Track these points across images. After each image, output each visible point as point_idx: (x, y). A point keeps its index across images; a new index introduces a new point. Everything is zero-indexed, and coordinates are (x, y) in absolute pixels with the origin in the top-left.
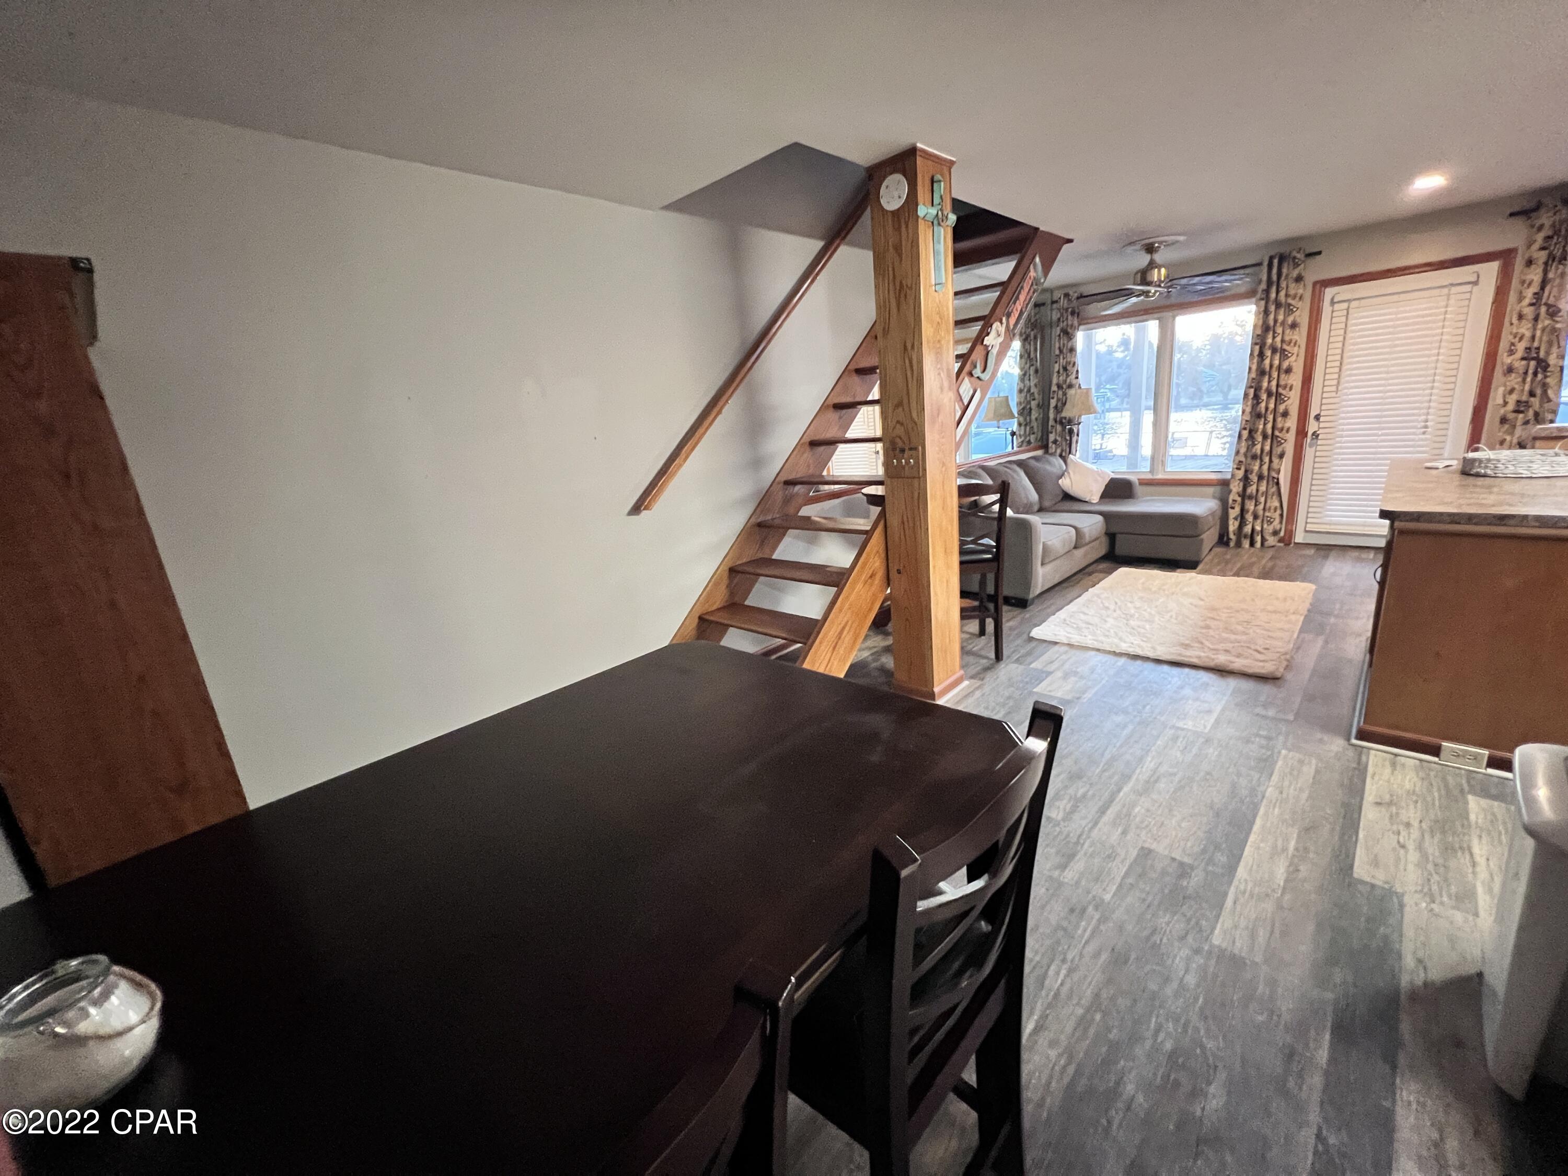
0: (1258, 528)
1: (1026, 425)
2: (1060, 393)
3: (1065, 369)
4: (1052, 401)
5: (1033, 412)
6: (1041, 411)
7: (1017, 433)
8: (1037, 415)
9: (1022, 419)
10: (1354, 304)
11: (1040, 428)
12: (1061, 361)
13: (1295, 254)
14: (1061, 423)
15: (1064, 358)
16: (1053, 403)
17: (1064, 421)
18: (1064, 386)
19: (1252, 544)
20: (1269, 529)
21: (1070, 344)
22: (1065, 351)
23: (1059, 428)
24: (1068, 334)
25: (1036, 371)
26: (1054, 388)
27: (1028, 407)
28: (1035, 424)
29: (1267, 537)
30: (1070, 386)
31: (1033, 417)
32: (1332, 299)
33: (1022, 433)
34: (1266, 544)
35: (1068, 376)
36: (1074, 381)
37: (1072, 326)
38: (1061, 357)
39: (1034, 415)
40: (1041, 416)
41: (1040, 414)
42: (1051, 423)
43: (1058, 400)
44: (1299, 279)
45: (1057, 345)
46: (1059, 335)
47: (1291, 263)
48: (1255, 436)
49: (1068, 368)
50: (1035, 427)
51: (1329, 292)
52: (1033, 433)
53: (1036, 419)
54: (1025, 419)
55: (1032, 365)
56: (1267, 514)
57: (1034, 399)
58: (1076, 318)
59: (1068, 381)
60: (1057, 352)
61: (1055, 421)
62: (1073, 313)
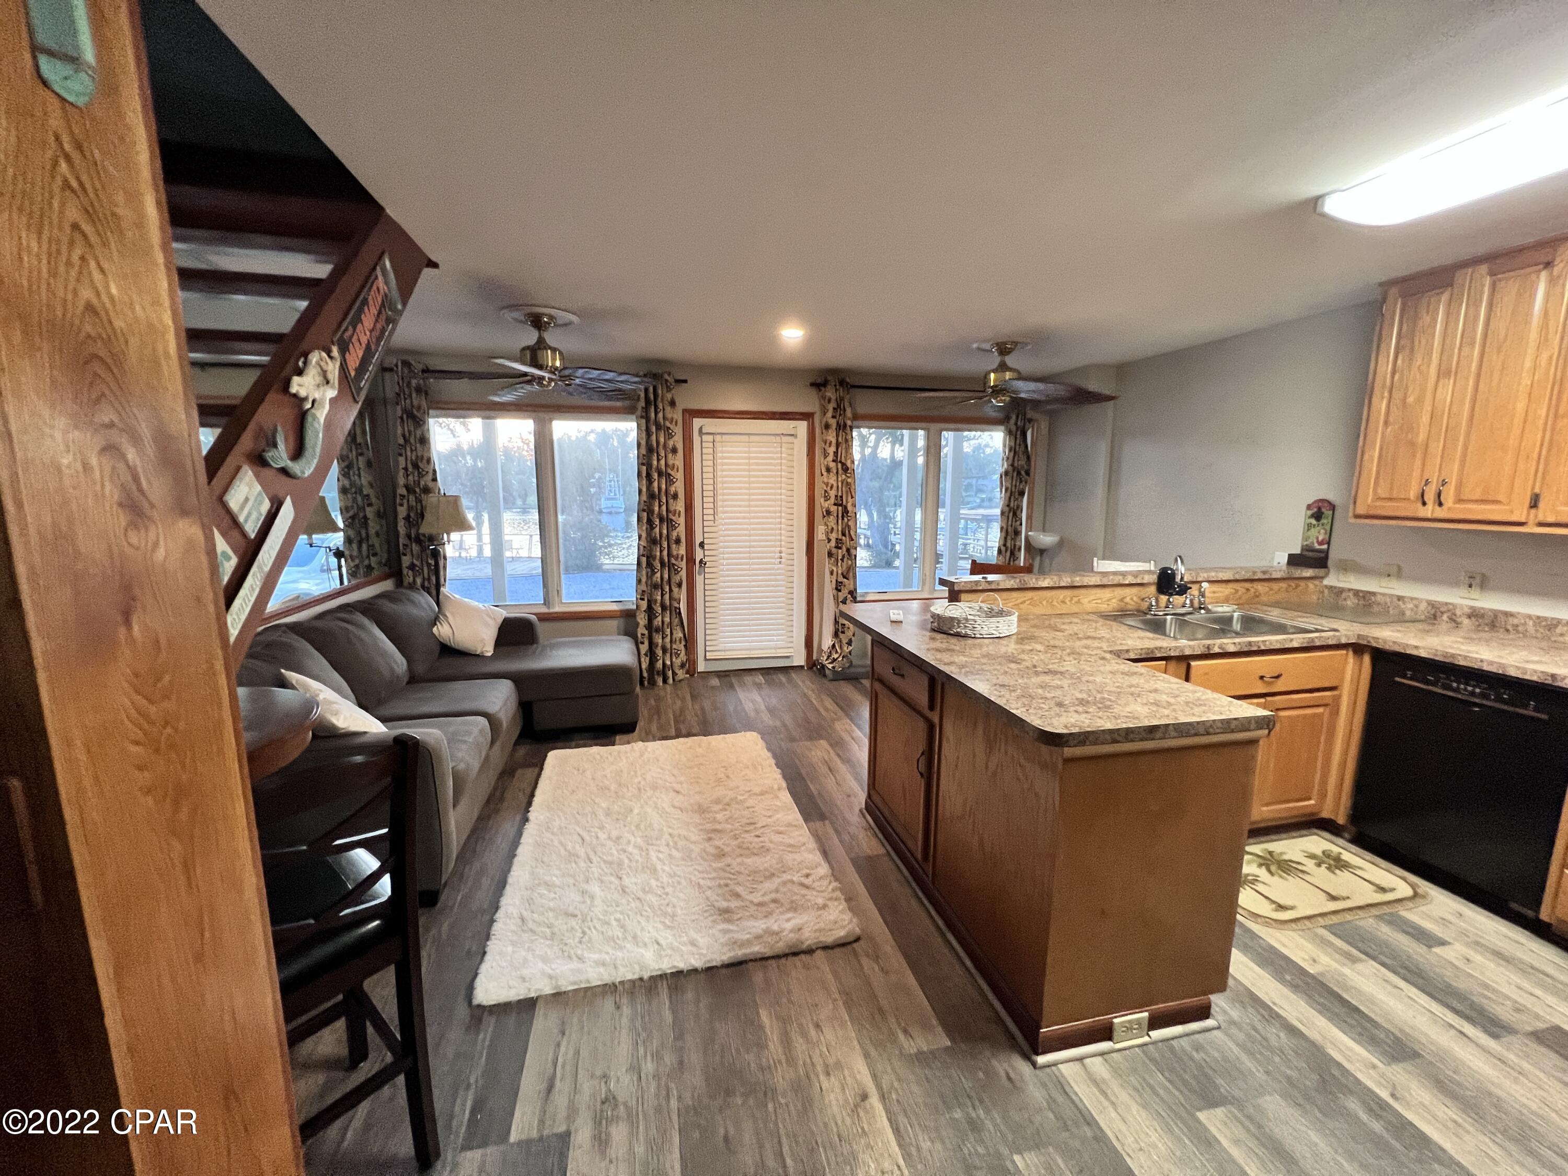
0: (668, 663)
1: (360, 543)
2: (412, 498)
3: (416, 466)
4: (400, 509)
5: (371, 523)
6: (384, 522)
7: (347, 553)
8: (378, 527)
9: (351, 533)
10: (718, 438)
11: (385, 547)
12: (409, 453)
13: (666, 377)
14: (418, 540)
15: (412, 451)
16: (402, 511)
17: (422, 538)
18: (418, 490)
19: (665, 681)
20: (677, 662)
21: (419, 433)
22: (412, 440)
23: (415, 548)
24: (416, 420)
25: (369, 464)
26: (402, 491)
27: (361, 515)
28: (375, 541)
29: (677, 671)
30: (427, 490)
31: (372, 531)
32: (700, 429)
33: (355, 553)
34: (677, 678)
35: (421, 475)
36: (431, 484)
37: (419, 408)
38: (408, 449)
39: (373, 527)
40: (385, 528)
41: (382, 526)
42: (402, 541)
43: (410, 508)
44: (673, 403)
45: (399, 431)
46: (402, 418)
47: (665, 386)
48: (654, 563)
49: (420, 464)
50: (377, 545)
51: (697, 422)
52: (375, 554)
53: (377, 534)
54: (359, 533)
55: (361, 454)
56: (674, 646)
57: (370, 505)
58: (423, 398)
59: (422, 483)
60: (401, 441)
61: (409, 536)
62: (418, 390)
